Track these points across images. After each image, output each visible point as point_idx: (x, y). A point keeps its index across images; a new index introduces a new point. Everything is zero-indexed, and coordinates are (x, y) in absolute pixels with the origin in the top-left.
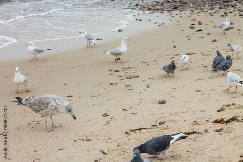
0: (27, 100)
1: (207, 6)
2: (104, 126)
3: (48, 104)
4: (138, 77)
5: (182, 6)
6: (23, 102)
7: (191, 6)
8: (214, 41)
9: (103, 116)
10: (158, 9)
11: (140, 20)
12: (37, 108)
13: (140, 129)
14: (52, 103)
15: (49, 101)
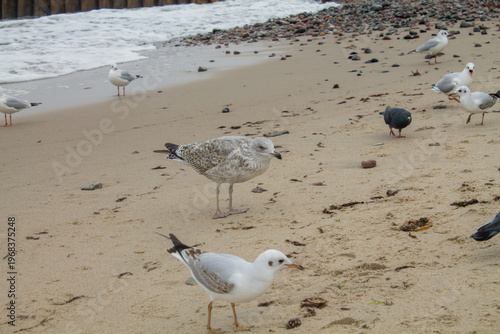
0: (186, 148)
1: (367, 25)
2: (268, 206)
3: (226, 153)
4: (287, 133)
5: (312, 28)
6: (178, 152)
7: (332, 26)
8: (415, 74)
9: (254, 191)
10: (263, 36)
11: (236, 53)
12: (203, 163)
13: (351, 204)
14: (235, 152)
15: (230, 148)
